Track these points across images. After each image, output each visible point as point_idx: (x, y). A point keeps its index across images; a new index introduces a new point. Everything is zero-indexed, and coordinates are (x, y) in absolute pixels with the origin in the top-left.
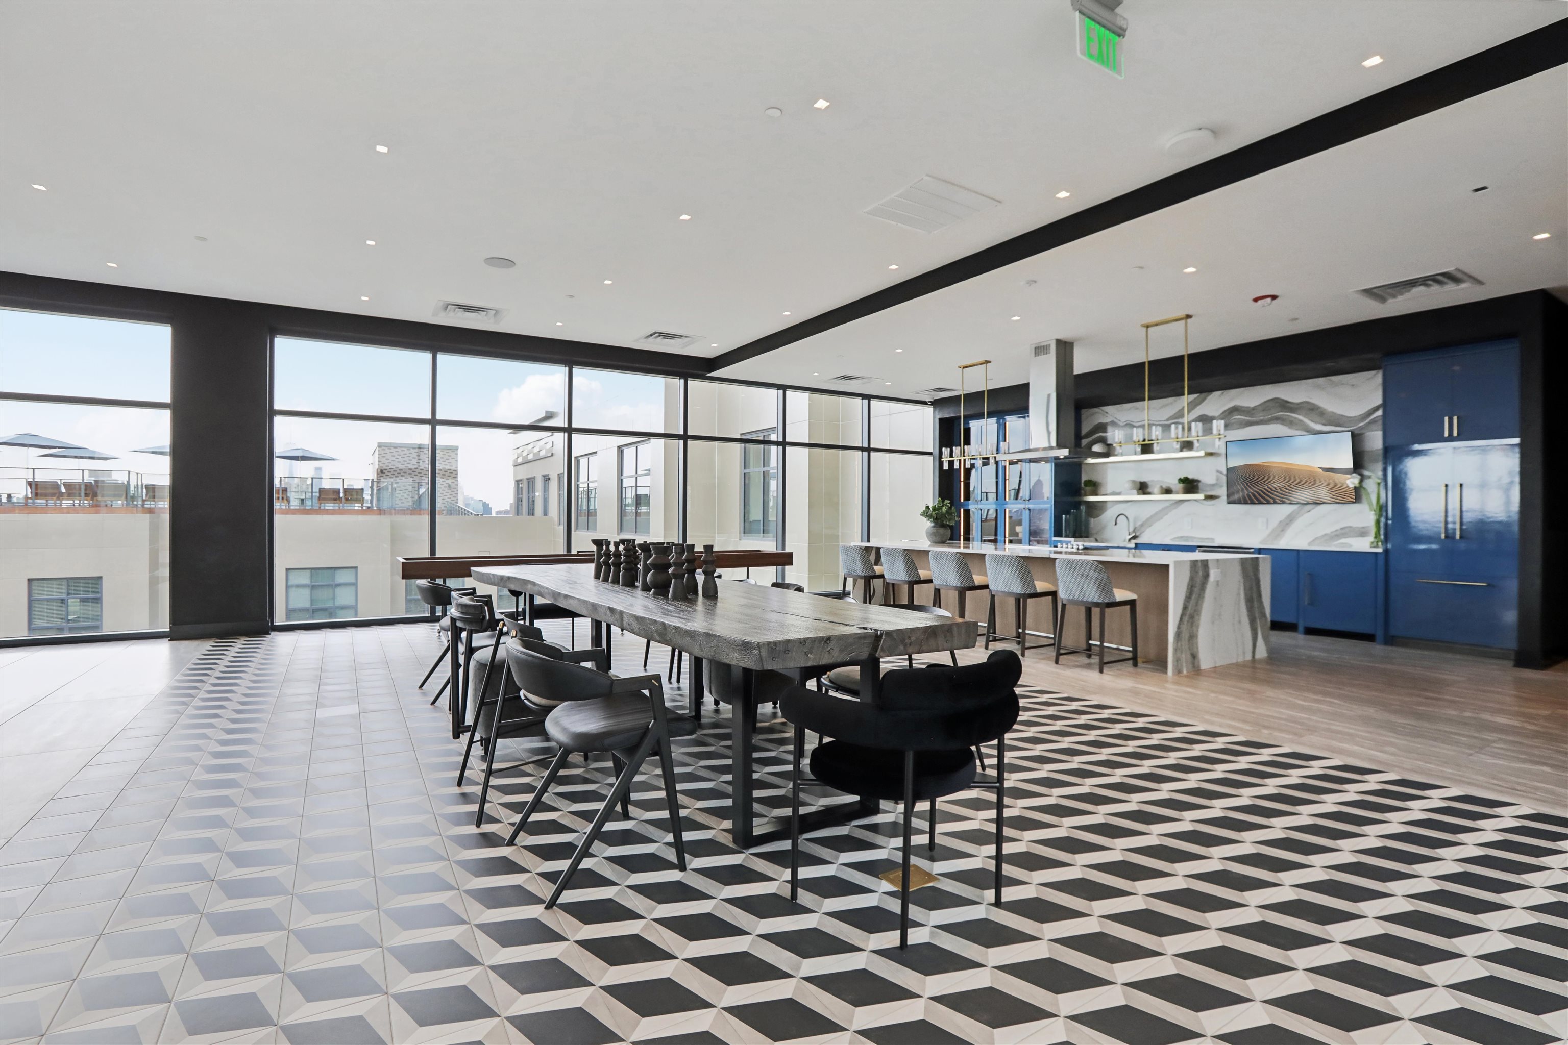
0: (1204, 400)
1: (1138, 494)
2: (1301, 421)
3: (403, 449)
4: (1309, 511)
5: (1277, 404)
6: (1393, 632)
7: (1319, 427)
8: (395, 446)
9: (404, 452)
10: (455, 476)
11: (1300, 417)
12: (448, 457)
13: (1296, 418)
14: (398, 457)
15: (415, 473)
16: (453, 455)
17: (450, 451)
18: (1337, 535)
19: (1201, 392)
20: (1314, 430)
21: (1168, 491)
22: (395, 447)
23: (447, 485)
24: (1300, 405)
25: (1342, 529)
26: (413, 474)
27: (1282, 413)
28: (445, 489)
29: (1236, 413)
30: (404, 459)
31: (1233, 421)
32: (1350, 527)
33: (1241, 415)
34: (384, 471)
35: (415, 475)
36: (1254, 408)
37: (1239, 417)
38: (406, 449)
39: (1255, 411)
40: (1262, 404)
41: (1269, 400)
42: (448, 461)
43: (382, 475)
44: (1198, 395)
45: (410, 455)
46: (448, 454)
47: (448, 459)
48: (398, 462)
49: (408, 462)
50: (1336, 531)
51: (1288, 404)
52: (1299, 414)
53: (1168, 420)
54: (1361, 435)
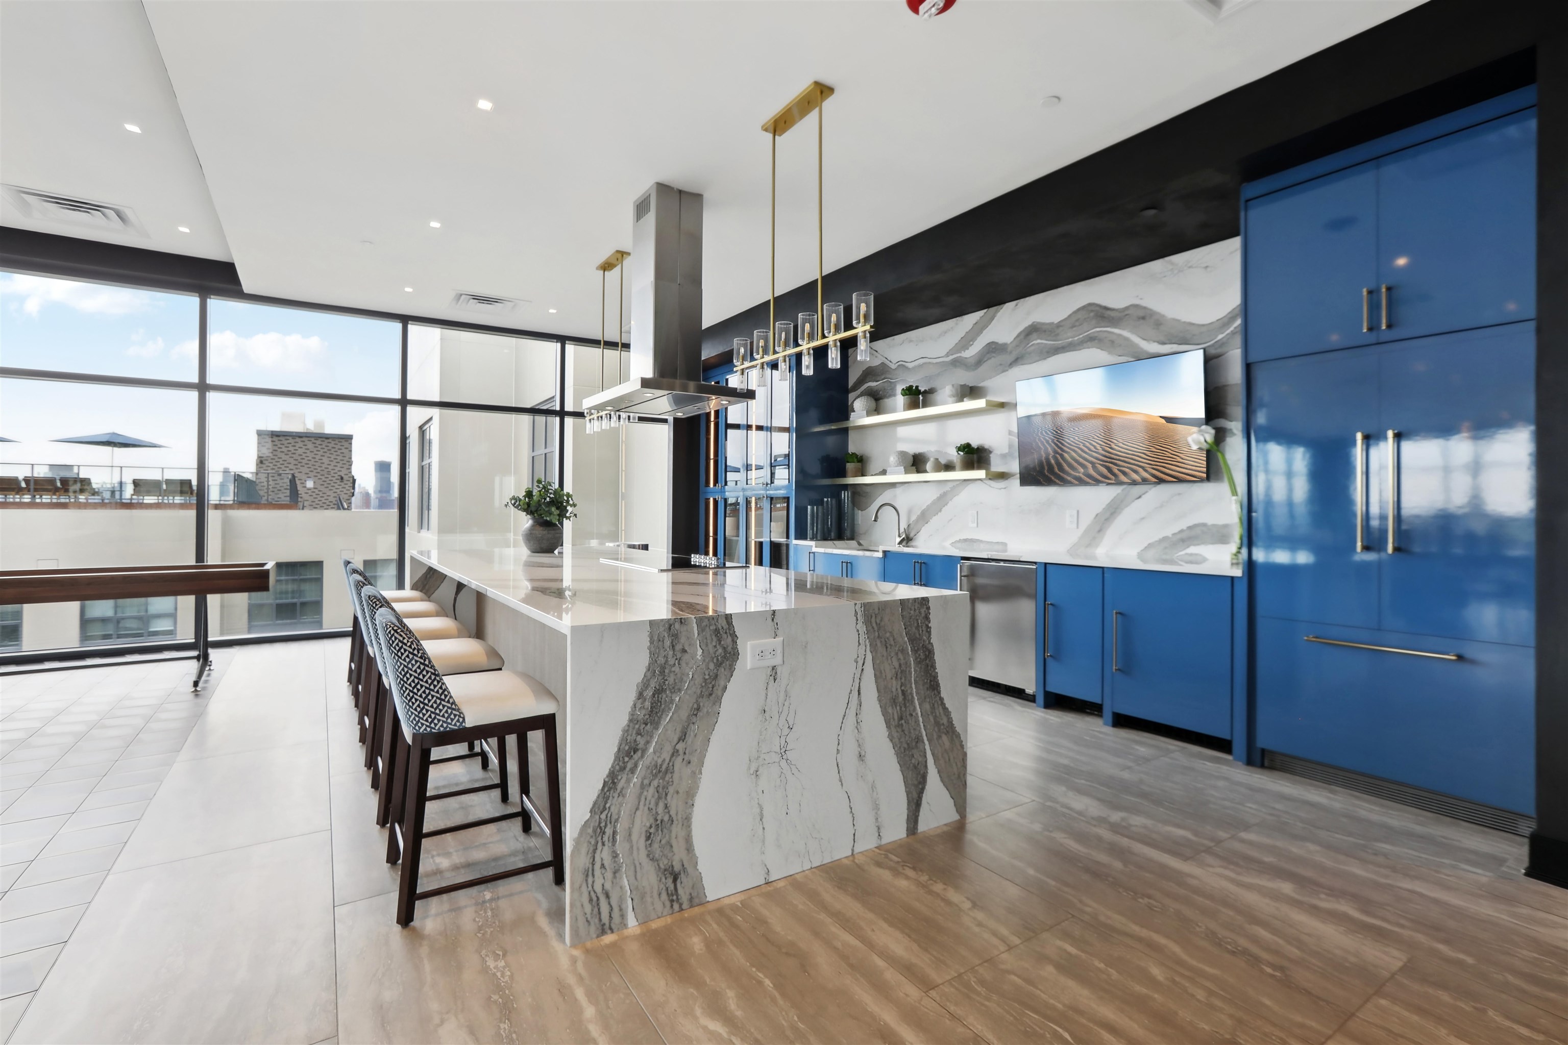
0: (992, 319)
1: (907, 471)
2: (1127, 339)
3: (288, 438)
4: (1140, 497)
5: (1092, 314)
6: (1263, 741)
7: (1153, 348)
8: (278, 434)
9: (288, 441)
10: (349, 467)
11: (1126, 333)
12: (341, 447)
13: (1120, 335)
14: (281, 446)
15: (302, 464)
16: (346, 444)
17: (343, 440)
18: (1183, 540)
19: (988, 306)
20: (1147, 353)
21: (949, 467)
22: (278, 436)
23: (339, 478)
24: (1127, 312)
25: (1190, 528)
26: (299, 465)
27: (1098, 329)
28: (336, 481)
29: (1035, 335)
30: (288, 449)
31: (1032, 348)
32: (1204, 525)
33: (1041, 339)
34: (264, 462)
35: (302, 466)
36: (1059, 325)
37: (1039, 341)
38: (290, 438)
39: (1061, 329)
40: (1070, 316)
41: (1079, 310)
42: (341, 451)
43: (262, 465)
44: (985, 310)
45: (295, 444)
46: (341, 444)
47: (341, 449)
48: (281, 452)
49: (293, 451)
50: (1182, 531)
51: (1109, 313)
52: (1124, 329)
53: (947, 355)
54: (1218, 356)
